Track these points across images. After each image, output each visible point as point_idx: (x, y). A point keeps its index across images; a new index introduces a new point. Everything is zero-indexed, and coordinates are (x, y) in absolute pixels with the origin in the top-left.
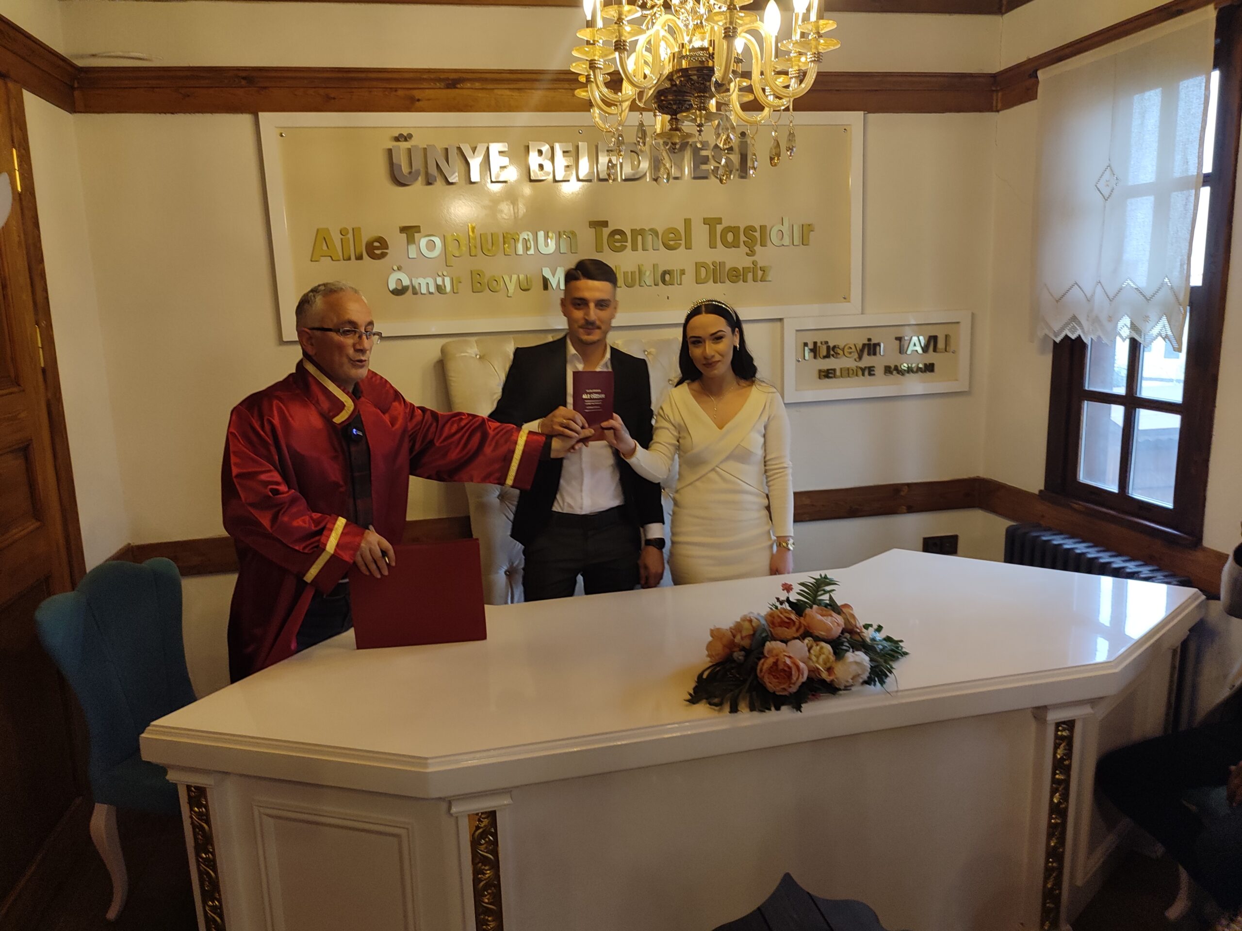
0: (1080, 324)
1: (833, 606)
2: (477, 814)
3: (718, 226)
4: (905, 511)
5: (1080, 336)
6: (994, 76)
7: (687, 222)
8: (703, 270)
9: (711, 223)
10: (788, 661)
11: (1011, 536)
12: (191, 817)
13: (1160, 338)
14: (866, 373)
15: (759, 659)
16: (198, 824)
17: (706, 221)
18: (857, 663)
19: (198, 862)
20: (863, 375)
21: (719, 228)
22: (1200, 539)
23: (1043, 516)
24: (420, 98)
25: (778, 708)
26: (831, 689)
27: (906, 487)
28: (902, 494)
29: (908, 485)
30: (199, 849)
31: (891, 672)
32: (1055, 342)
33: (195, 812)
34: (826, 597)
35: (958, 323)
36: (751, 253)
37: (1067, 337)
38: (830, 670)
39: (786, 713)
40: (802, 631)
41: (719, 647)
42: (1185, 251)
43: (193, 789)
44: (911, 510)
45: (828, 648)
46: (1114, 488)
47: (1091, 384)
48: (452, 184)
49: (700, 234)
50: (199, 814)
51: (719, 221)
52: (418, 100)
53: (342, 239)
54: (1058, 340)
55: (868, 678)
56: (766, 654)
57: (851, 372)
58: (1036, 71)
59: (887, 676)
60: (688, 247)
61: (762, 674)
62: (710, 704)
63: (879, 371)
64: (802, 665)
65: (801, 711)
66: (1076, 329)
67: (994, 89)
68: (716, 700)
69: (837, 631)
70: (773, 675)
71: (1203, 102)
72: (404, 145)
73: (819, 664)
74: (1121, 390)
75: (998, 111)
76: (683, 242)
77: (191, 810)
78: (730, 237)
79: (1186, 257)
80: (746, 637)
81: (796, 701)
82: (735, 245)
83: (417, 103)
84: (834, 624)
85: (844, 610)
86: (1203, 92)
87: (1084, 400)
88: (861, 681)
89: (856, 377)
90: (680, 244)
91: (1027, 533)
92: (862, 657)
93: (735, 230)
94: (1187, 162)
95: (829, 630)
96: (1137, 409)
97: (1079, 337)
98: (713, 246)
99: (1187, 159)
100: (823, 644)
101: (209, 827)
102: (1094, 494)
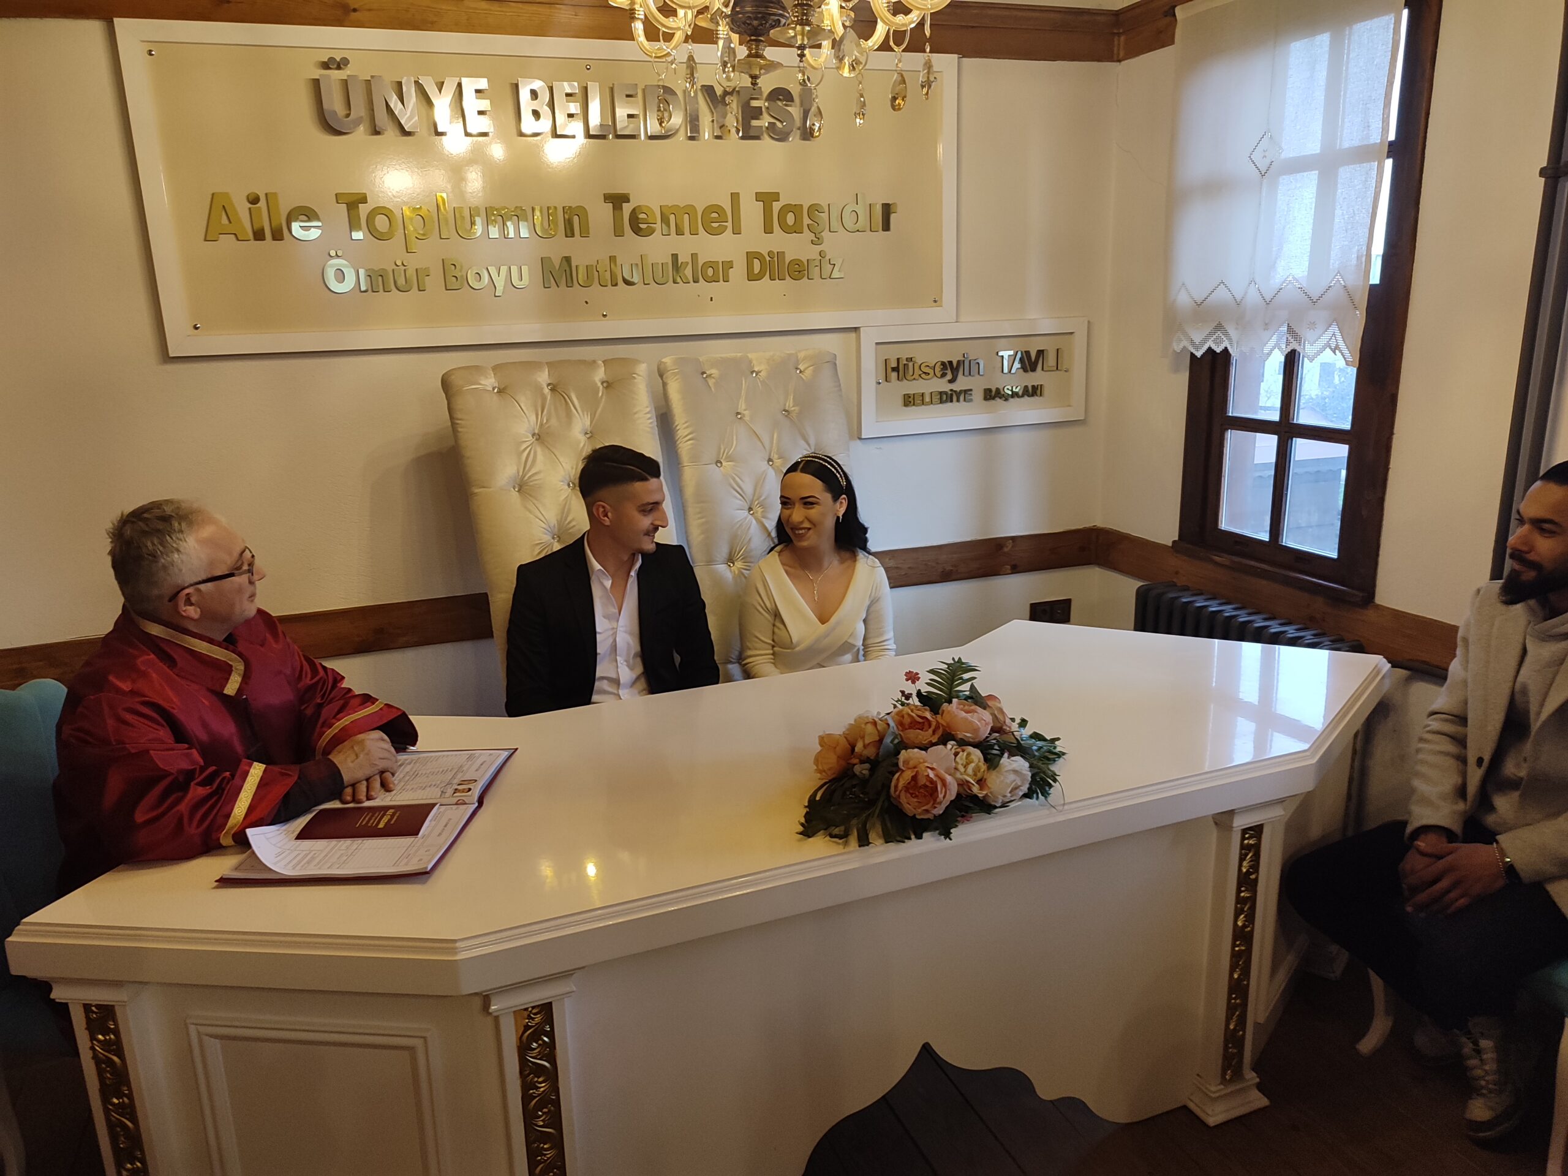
0: (1226, 334)
1: (975, 699)
2: (526, 1009)
3: (774, 203)
4: (1010, 572)
5: (1226, 348)
6: (1117, 14)
7: (735, 197)
8: (757, 263)
9: (766, 199)
10: (932, 775)
11: (1142, 597)
12: (92, 1048)
13: (1328, 350)
14: (962, 398)
15: (893, 774)
16: (104, 1058)
17: (759, 197)
18: (1015, 772)
19: (107, 1112)
20: (958, 401)
21: (776, 206)
22: (1372, 595)
23: (1177, 573)
24: (356, 6)
25: (919, 837)
26: (985, 807)
27: (1011, 541)
28: (1006, 550)
29: (1013, 538)
30: (106, 1093)
31: (1055, 781)
32: (1192, 355)
33: (99, 1041)
34: (965, 688)
35: (1072, 333)
36: (817, 241)
37: (1210, 349)
38: (981, 782)
39: (931, 842)
40: (940, 732)
41: (832, 761)
42: (1364, 241)
43: (93, 1008)
44: (1015, 570)
45: (977, 754)
46: (1265, 537)
47: (1236, 409)
48: (408, 134)
49: (752, 213)
50: (105, 1044)
51: (775, 197)
52: (355, 10)
53: (250, 209)
54: (1199, 354)
55: (1029, 789)
56: (901, 765)
57: (944, 397)
58: (1174, 7)
59: (1050, 786)
60: (737, 231)
61: (897, 793)
62: (832, 836)
63: (978, 395)
64: (949, 778)
65: (951, 839)
66: (1222, 342)
67: (1115, 31)
68: (836, 831)
69: (985, 732)
70: (911, 794)
71: (1390, 49)
72: (336, 75)
73: (968, 775)
74: (1275, 417)
75: (1119, 61)
76: (729, 224)
77: (93, 1038)
78: (790, 219)
79: (1364, 248)
80: (869, 744)
81: (944, 825)
82: (796, 229)
83: (353, 14)
84: (981, 721)
85: (990, 703)
86: (1391, 36)
87: (1228, 429)
88: (1021, 794)
89: (950, 404)
90: (726, 227)
91: (1163, 593)
92: (1020, 764)
93: (795, 209)
94: (1369, 126)
95: (976, 730)
96: (1294, 439)
97: (1226, 351)
98: (768, 230)
99: (1368, 122)
100: (970, 749)
101: (119, 1057)
102: (1240, 544)
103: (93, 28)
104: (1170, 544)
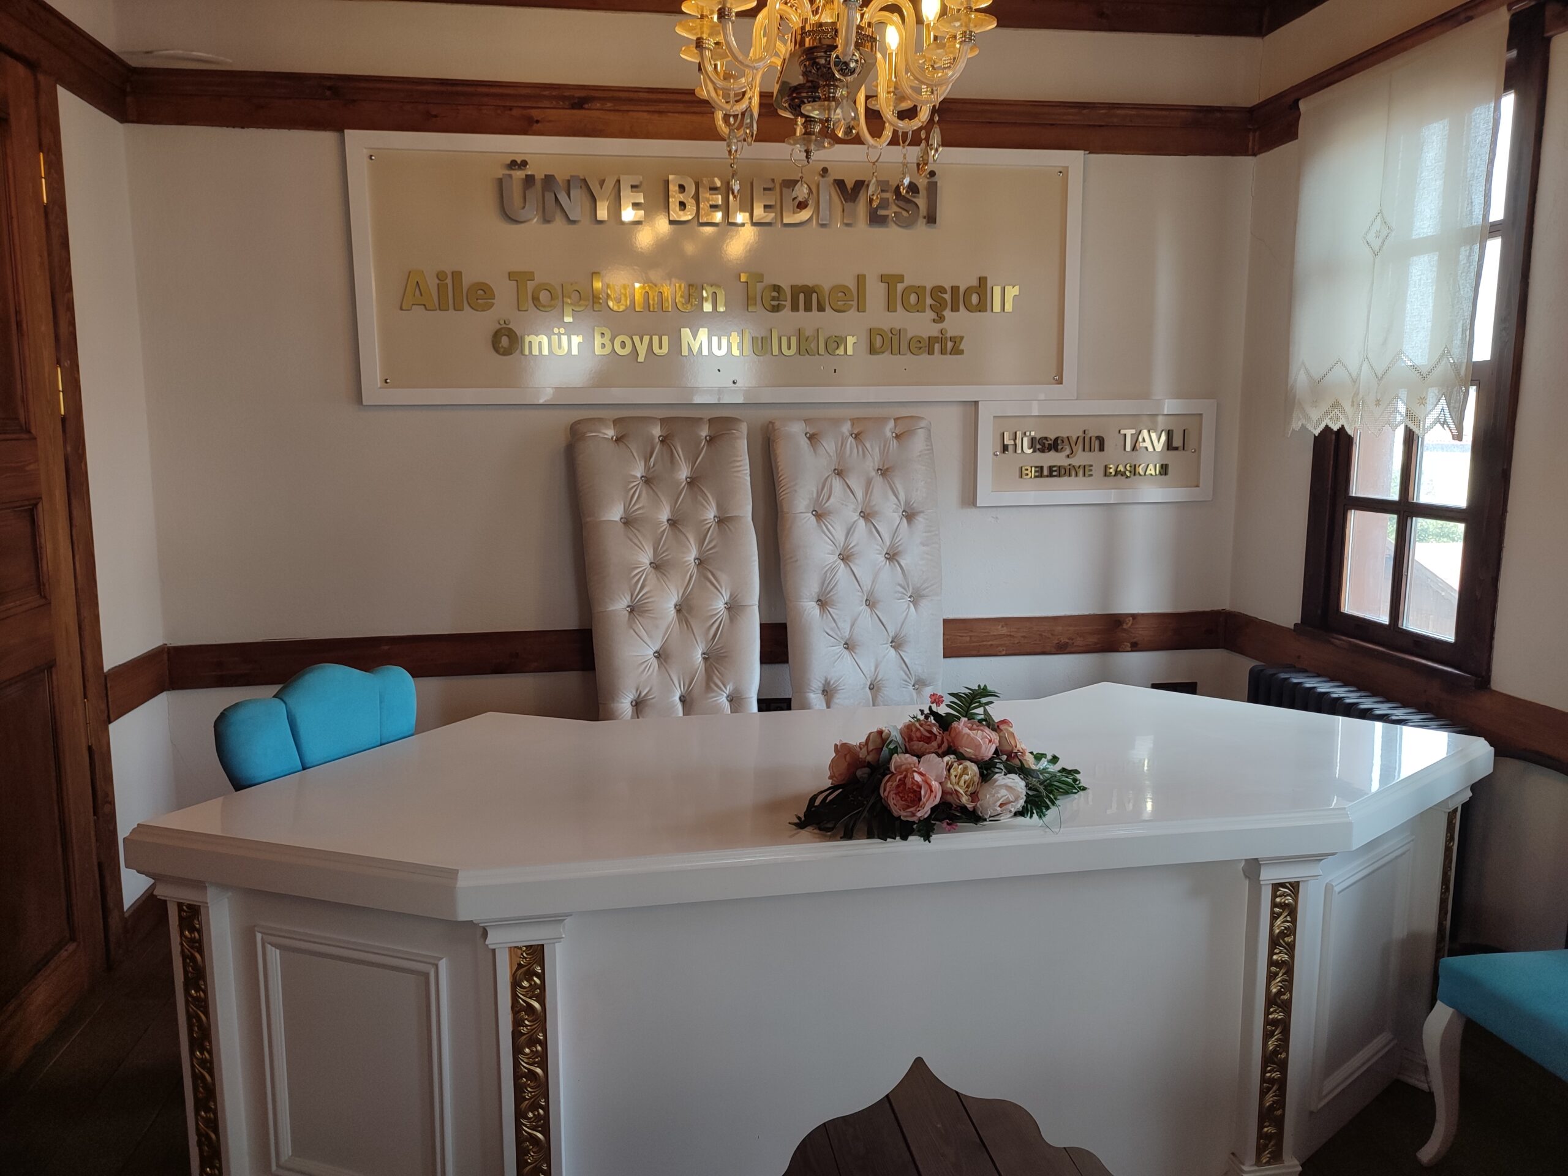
0: (1343, 412)
1: (988, 722)
2: (520, 948)
3: (899, 285)
4: (1130, 649)
5: (1343, 426)
6: (1251, 111)
7: (861, 279)
8: (879, 340)
9: (890, 280)
10: (917, 778)
11: (1255, 678)
12: (182, 944)
14: (1081, 473)
15: (884, 775)
16: (189, 953)
17: (883, 278)
18: (1009, 788)
19: (187, 1002)
20: (1076, 475)
21: (900, 287)
22: (1488, 680)
24: (539, 119)
26: (974, 818)
27: (1131, 618)
28: (1125, 626)
29: (1134, 616)
30: (188, 984)
31: (1053, 803)
32: (1314, 435)
33: (186, 937)
34: (980, 711)
35: (1201, 416)
36: (941, 319)
37: (1327, 428)
38: (974, 796)
40: (945, 746)
42: (1467, 314)
43: (185, 907)
44: (1135, 647)
45: (973, 768)
46: (1384, 619)
47: (1358, 488)
48: (574, 222)
49: (876, 292)
50: (192, 941)
51: (900, 278)
52: (537, 122)
53: (438, 284)
54: (1317, 432)
55: (1023, 807)
56: (893, 769)
57: (1063, 471)
58: (1296, 102)
59: (1048, 808)
60: (861, 308)
61: (886, 794)
62: (820, 829)
63: (1098, 471)
64: (935, 784)
65: (930, 842)
66: (1338, 418)
67: (1250, 127)
68: (830, 825)
69: (988, 751)
70: (901, 798)
71: (1491, 127)
72: (519, 174)
73: (961, 787)
74: (1394, 495)
75: (1254, 155)
76: (855, 303)
77: (182, 934)
78: (913, 298)
79: (1468, 321)
80: (872, 751)
81: (926, 830)
82: (919, 308)
83: (535, 125)
84: (985, 743)
85: (1002, 727)
86: (1492, 114)
87: (1351, 509)
88: (1013, 810)
89: (1069, 479)
90: (852, 305)
91: (1275, 674)
92: (1017, 783)
93: (919, 290)
94: (1472, 203)
95: (978, 747)
96: (1414, 518)
97: (1342, 429)
98: (890, 307)
99: (1471, 199)
100: (968, 763)
101: (202, 958)
102: (1362, 627)
103: (327, 138)
104: (1292, 627)
